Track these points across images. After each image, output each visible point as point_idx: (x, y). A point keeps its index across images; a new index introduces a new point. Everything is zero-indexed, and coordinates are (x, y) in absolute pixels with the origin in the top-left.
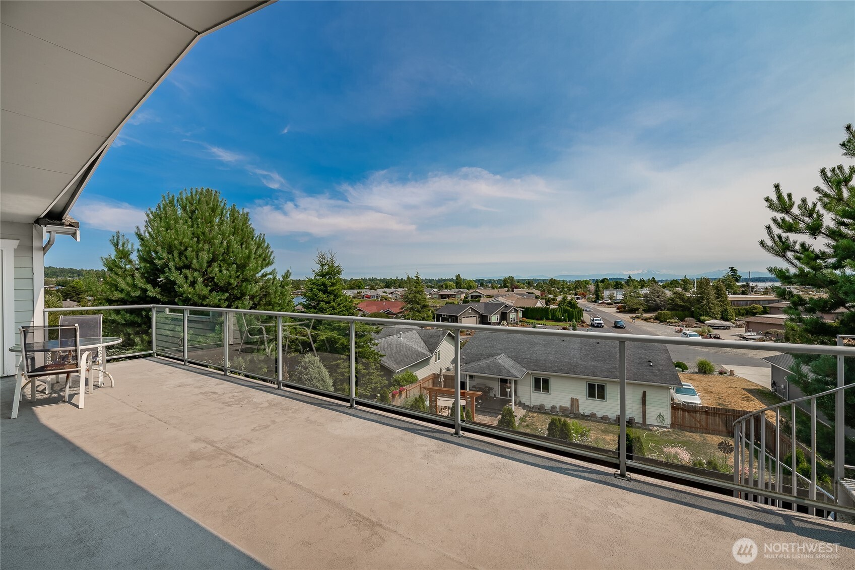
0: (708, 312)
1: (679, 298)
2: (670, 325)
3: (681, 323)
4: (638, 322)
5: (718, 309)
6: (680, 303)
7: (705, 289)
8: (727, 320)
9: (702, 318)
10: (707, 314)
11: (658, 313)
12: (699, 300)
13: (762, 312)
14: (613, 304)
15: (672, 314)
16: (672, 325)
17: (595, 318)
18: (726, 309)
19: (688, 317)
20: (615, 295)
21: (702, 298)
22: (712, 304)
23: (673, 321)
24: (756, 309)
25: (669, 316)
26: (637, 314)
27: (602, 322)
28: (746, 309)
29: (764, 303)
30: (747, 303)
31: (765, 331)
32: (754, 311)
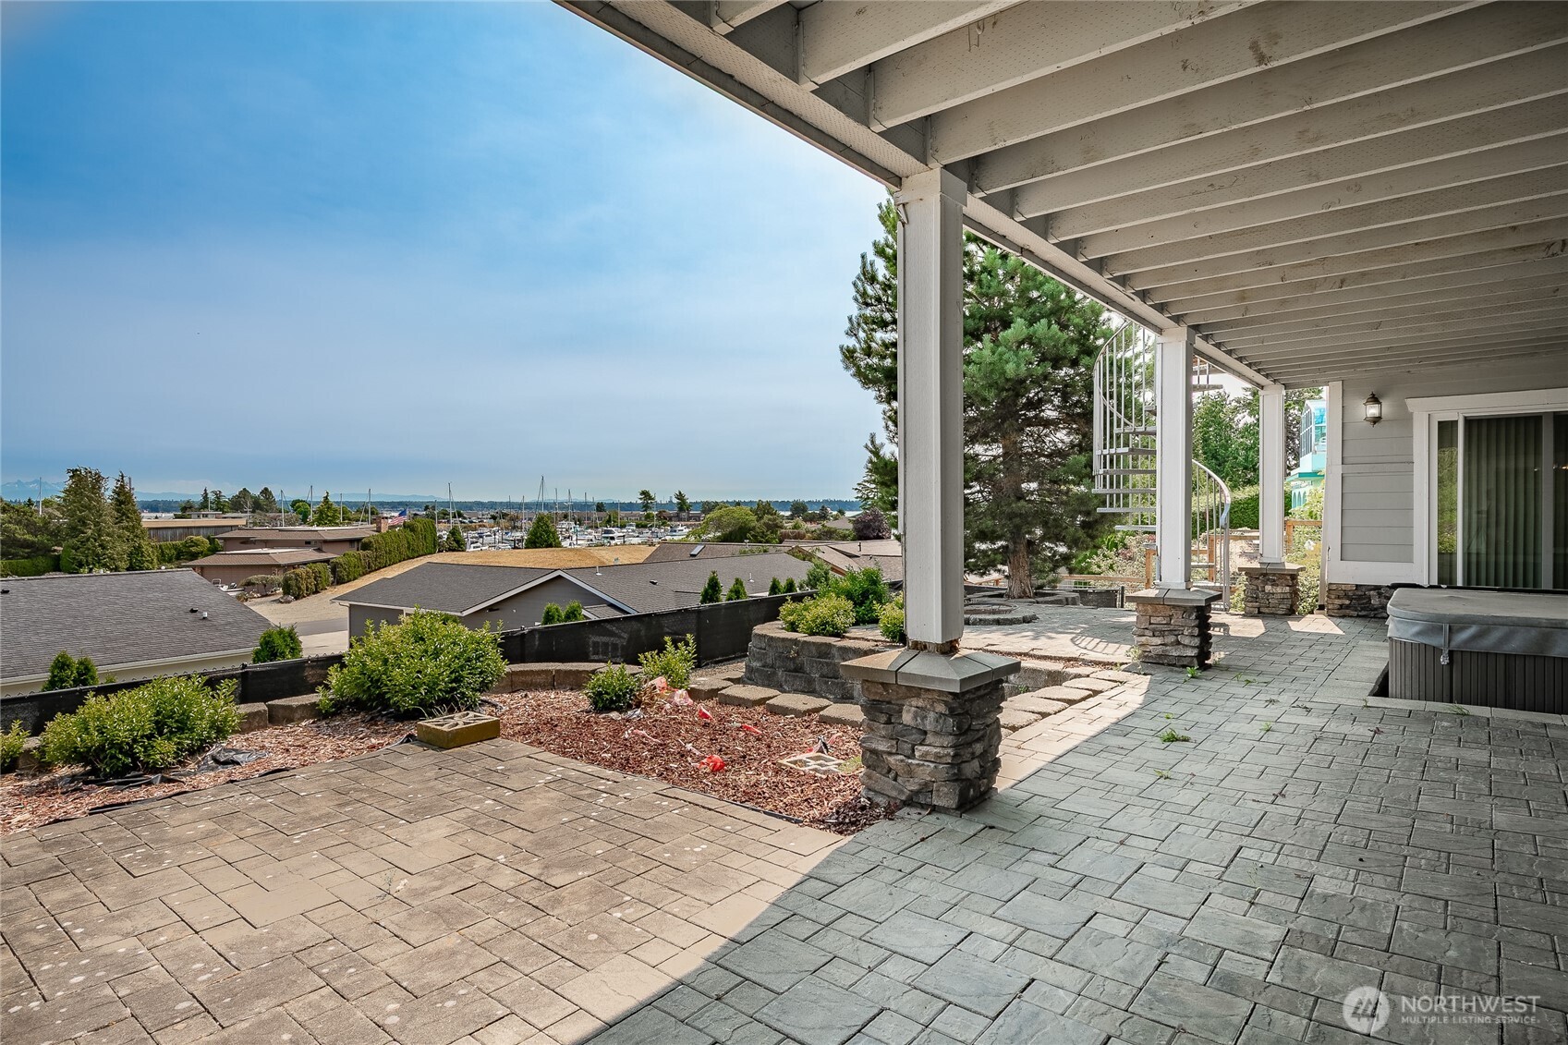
0: (98, 555)
5: (120, 548)
12: (74, 528)
13: (209, 550)
18: (140, 547)
21: (82, 521)
22: (108, 535)
24: (197, 545)
28: (175, 547)
29: (208, 532)
30: (175, 535)
31: (243, 581)
32: (193, 549)
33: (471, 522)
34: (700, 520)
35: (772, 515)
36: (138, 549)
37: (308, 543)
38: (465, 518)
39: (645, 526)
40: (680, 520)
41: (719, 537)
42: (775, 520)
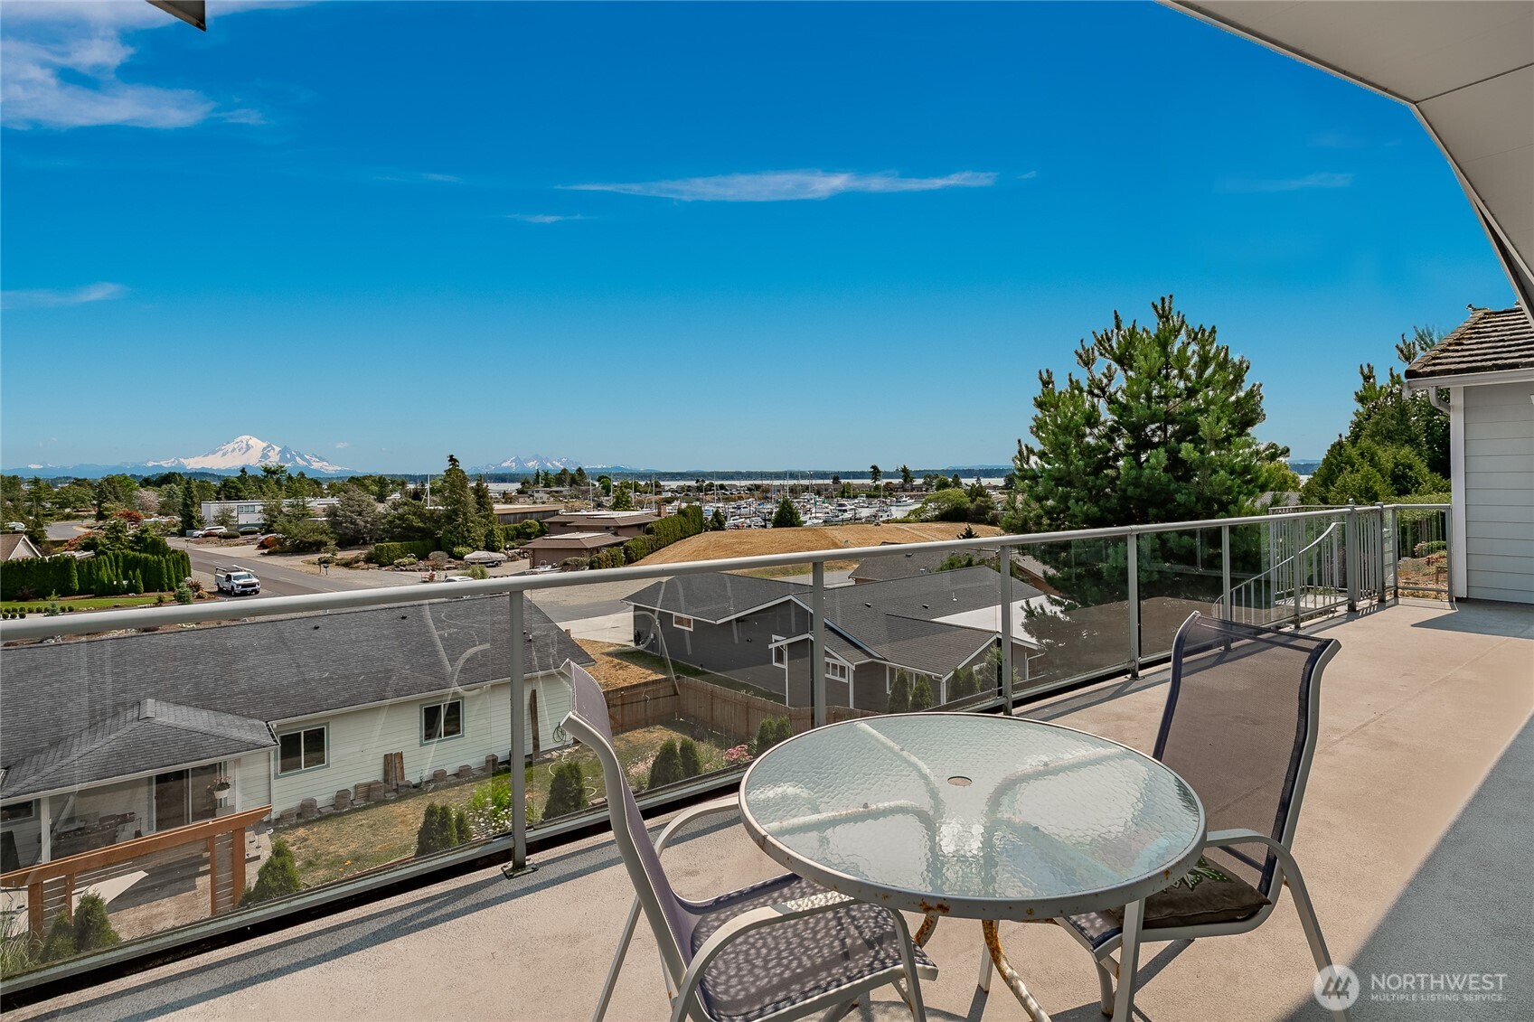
0: (465, 537)
1: (414, 514)
2: (402, 570)
3: (422, 564)
4: (335, 572)
5: (480, 532)
6: (417, 523)
7: (461, 496)
8: (494, 550)
9: (456, 550)
10: (465, 543)
11: (376, 548)
12: (450, 517)
13: (538, 531)
14: (238, 537)
15: (402, 546)
16: (406, 570)
17: (232, 574)
18: (492, 530)
19: (433, 551)
20: (234, 514)
21: (455, 512)
22: (472, 522)
23: (405, 560)
24: (530, 527)
25: (398, 552)
26: (323, 555)
27: (255, 580)
28: (516, 529)
29: (538, 516)
30: (515, 518)
31: (562, 562)
32: (528, 530)
33: (732, 494)
34: (922, 491)
35: (984, 497)
36: (491, 532)
37: (607, 528)
38: (727, 490)
39: (874, 497)
40: (905, 490)
41: (936, 516)
42: (986, 502)
